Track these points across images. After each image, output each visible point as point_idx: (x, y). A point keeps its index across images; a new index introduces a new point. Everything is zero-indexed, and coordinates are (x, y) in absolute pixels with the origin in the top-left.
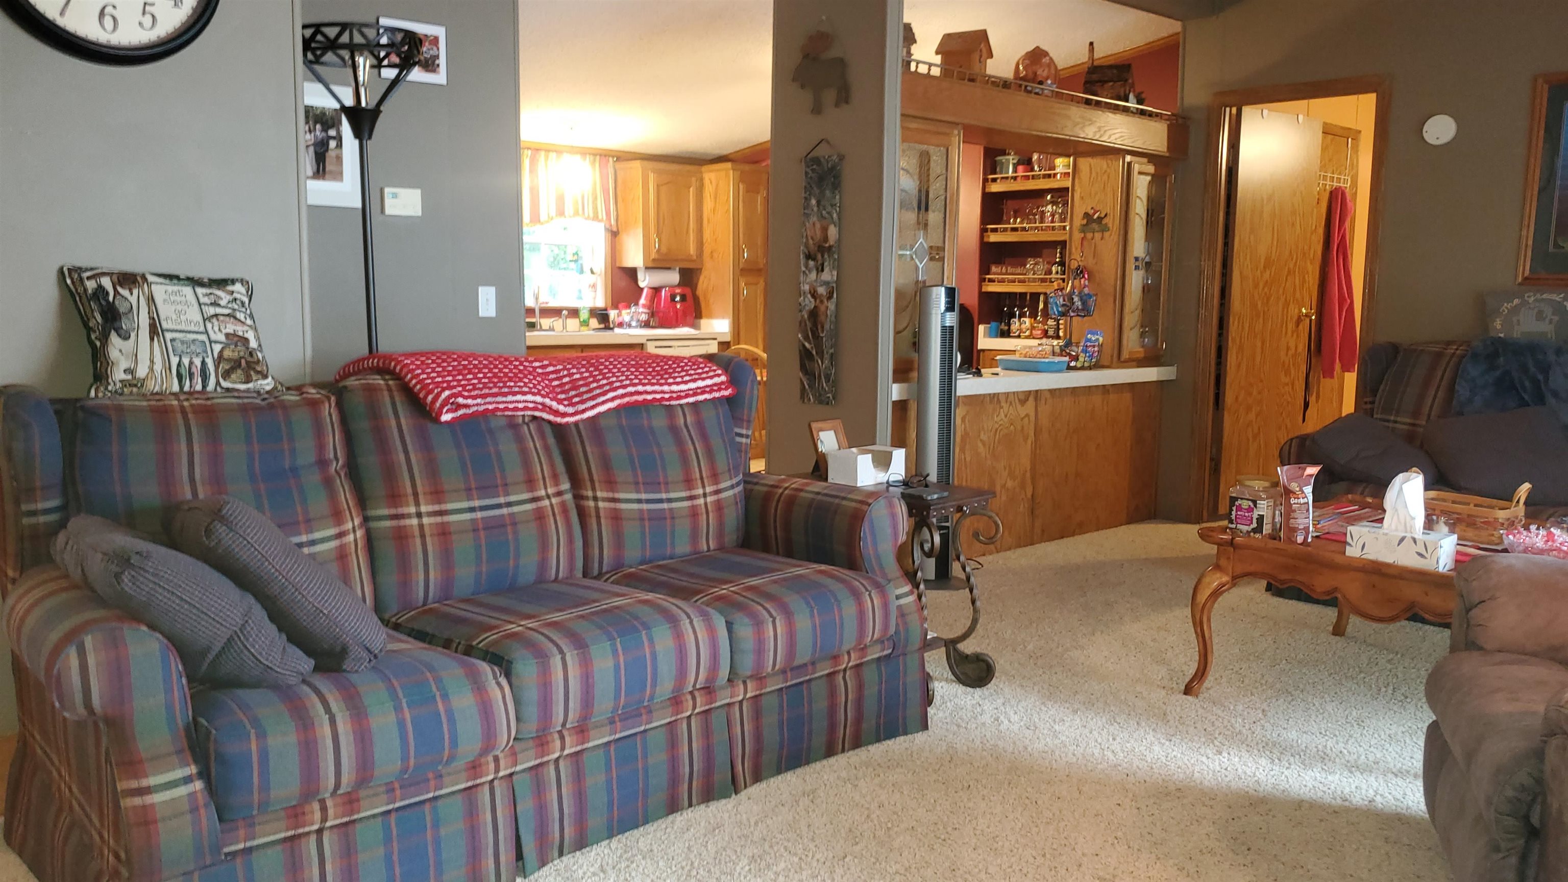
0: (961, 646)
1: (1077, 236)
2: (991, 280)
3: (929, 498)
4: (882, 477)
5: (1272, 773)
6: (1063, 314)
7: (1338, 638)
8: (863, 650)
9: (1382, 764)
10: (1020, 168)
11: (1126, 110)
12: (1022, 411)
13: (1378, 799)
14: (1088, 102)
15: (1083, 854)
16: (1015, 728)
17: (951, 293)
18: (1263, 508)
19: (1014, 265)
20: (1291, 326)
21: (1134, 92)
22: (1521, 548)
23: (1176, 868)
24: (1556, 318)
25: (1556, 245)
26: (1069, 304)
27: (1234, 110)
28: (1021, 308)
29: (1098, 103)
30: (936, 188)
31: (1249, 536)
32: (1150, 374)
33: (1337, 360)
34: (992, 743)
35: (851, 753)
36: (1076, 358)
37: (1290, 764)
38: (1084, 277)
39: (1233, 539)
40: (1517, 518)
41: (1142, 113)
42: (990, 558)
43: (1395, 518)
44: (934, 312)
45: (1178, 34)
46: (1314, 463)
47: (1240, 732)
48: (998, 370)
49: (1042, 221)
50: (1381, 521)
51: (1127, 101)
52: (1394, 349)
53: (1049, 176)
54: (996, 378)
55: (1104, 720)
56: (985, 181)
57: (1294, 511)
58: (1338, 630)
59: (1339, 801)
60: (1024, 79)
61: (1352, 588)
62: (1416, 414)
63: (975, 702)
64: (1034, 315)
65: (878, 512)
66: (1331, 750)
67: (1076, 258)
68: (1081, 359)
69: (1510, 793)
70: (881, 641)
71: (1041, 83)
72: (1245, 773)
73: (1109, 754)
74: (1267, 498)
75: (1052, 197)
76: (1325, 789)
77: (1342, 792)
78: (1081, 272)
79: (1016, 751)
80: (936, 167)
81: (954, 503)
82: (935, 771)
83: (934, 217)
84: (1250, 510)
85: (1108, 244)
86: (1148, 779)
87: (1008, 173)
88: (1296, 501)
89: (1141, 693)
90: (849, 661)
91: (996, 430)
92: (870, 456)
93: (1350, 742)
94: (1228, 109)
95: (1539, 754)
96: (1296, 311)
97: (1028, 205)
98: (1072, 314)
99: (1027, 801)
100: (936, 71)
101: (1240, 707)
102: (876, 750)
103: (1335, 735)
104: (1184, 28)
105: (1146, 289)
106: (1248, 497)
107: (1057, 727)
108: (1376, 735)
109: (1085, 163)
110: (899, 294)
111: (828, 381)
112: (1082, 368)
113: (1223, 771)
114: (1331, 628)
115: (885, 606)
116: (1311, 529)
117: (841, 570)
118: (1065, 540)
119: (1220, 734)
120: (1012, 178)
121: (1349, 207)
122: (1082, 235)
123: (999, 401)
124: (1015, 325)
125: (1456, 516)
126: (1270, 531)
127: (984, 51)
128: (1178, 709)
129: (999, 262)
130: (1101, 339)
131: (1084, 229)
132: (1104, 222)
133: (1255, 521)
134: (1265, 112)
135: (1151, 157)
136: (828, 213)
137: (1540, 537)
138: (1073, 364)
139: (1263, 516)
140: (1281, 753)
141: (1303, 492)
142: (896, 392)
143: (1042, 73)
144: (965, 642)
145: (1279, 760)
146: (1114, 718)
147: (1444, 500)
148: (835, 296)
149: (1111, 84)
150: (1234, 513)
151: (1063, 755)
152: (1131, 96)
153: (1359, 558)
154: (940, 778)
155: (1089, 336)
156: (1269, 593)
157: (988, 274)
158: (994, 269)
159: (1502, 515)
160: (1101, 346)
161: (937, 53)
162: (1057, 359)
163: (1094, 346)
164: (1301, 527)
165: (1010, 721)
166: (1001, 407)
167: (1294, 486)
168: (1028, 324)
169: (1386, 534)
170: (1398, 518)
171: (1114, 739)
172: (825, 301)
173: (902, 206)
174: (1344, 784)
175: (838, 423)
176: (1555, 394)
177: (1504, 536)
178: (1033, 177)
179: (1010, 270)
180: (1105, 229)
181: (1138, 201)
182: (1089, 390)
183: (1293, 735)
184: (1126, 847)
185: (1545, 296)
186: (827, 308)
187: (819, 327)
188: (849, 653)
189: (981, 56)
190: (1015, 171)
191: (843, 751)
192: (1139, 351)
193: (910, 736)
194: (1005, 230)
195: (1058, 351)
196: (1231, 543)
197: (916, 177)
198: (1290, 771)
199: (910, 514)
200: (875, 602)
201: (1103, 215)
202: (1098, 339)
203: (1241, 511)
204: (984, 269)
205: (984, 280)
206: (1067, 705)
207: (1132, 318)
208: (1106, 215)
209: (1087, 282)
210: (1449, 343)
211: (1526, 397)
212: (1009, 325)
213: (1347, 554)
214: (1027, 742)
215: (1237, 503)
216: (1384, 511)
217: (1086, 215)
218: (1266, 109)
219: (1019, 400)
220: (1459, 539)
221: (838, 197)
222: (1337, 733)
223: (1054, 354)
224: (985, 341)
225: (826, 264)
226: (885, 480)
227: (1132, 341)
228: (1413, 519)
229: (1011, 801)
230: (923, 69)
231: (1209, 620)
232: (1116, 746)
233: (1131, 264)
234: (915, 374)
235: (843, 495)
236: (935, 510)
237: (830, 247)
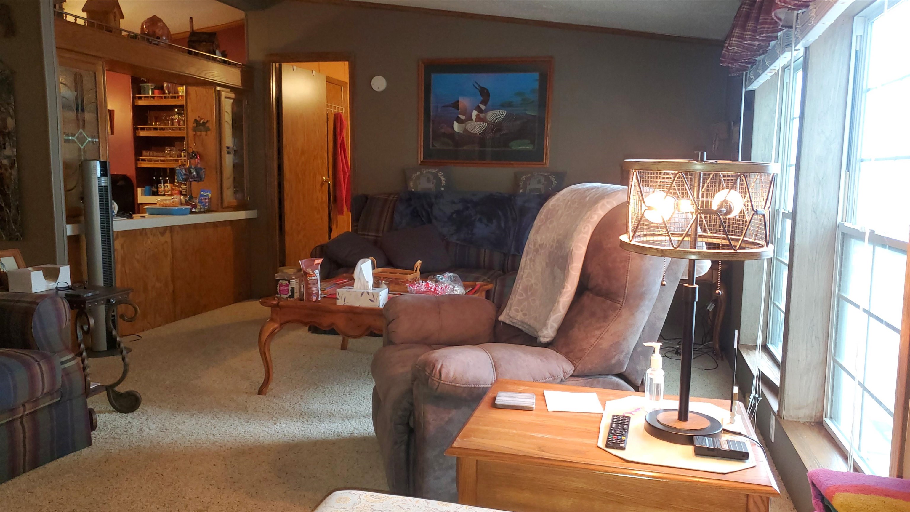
0: (116, 389)
1: (191, 133)
2: (143, 160)
3: (85, 296)
4: (52, 285)
5: (303, 429)
6: (186, 180)
7: (343, 351)
8: (36, 401)
9: (359, 412)
10: (156, 91)
11: (214, 59)
12: (162, 239)
13: (356, 431)
14: (190, 53)
15: (190, 499)
16: (153, 433)
17: (104, 165)
18: (294, 284)
19: (157, 151)
20: (318, 187)
21: (219, 50)
22: (415, 292)
23: (245, 494)
24: (435, 181)
25: (433, 146)
26: (188, 174)
27: (277, 65)
28: (164, 177)
29: (196, 54)
30: (88, 98)
31: (287, 300)
32: (241, 215)
33: (345, 205)
34: (136, 444)
35: (31, 472)
36: (195, 207)
37: (312, 422)
38: (197, 158)
39: (278, 303)
40: (416, 278)
41: (225, 62)
42: (147, 332)
43: (359, 283)
44: (93, 177)
45: (243, 20)
46: (320, 257)
47: (288, 410)
48: (146, 215)
49: (173, 125)
50: (352, 285)
51: (215, 54)
52: (366, 198)
53: (175, 97)
54: (143, 219)
55: (210, 417)
56: (134, 98)
57: (310, 284)
58: (344, 347)
59: (336, 437)
60: (147, 34)
61: (340, 322)
62: (377, 231)
63: (127, 422)
64: (172, 182)
65: (45, 307)
66: (335, 410)
67: (192, 145)
68: (198, 207)
69: (400, 413)
70: (50, 393)
71: (158, 38)
72: (288, 432)
73: (211, 437)
74: (295, 279)
75: (178, 110)
76: (330, 432)
77: (338, 432)
78: (195, 155)
79: (152, 447)
80: (87, 83)
81: (105, 297)
82: (94, 470)
83: (89, 116)
84: (287, 286)
85: (210, 139)
86: (232, 447)
87: (149, 93)
88: (311, 278)
89: (233, 398)
90: (25, 411)
91: (146, 252)
92: (41, 271)
93: (344, 405)
94: (274, 64)
95: (411, 391)
96: (321, 178)
97: (163, 115)
98: (191, 180)
99: (156, 475)
100: (80, 22)
101: (289, 396)
102: (51, 466)
103: (337, 402)
104: (246, 15)
105: (235, 166)
106: (286, 278)
107: (180, 427)
108: (357, 398)
109: (193, 90)
110: (67, 166)
111: (16, 224)
112: (200, 212)
113: (276, 433)
114: (340, 347)
115: (52, 370)
116: (320, 293)
117: (16, 350)
118: (196, 316)
119: (276, 413)
120: (152, 97)
121: (344, 123)
122: (194, 133)
123: (146, 234)
124: (161, 188)
125: (390, 280)
126: (298, 296)
127: (117, 13)
128: (254, 403)
129: (148, 149)
130: (210, 195)
131: (195, 129)
132: (207, 125)
133: (290, 291)
134: (295, 68)
135: (233, 89)
136: (5, 109)
137: (423, 286)
138: (194, 210)
139: (294, 288)
140: (308, 417)
141: (314, 273)
142: (69, 230)
143: (159, 32)
144: (120, 386)
145: (307, 421)
146: (216, 415)
147: (386, 272)
148: (16, 165)
149: (204, 43)
150: (278, 288)
151: (182, 443)
152: (217, 52)
153: (343, 306)
154: (98, 474)
155: (202, 193)
156: (310, 332)
157: (141, 156)
158: (144, 153)
159: (410, 277)
160: (210, 199)
161: (84, 10)
162: (184, 207)
163: (206, 199)
164: (314, 292)
165: (150, 429)
166: (148, 238)
167: (309, 270)
168: (169, 187)
169: (355, 291)
170: (361, 283)
171: (215, 428)
172: (9, 169)
173: (64, 107)
174: (340, 427)
175: (16, 251)
176: (436, 218)
177: (408, 287)
178: (165, 97)
179: (155, 154)
180: (207, 129)
181: (226, 114)
182: (205, 225)
183: (316, 406)
184: (216, 488)
185: (430, 170)
186: (11, 174)
187: (6, 187)
188: (24, 406)
189: (115, 17)
190: (153, 93)
191: (24, 472)
192: (234, 202)
193: (78, 452)
194: (150, 129)
195: (184, 202)
196: (277, 305)
197: (73, 89)
198: (312, 426)
199: (72, 307)
200: (44, 369)
201: (205, 121)
202: (207, 195)
203: (282, 287)
204: (138, 153)
205: (138, 160)
206: (188, 413)
207: (228, 182)
208: (208, 121)
209: (199, 161)
210: (390, 194)
211: (423, 219)
212: (157, 188)
213: (337, 304)
214: (160, 439)
215: (280, 283)
216: (354, 279)
217: (196, 121)
218: (295, 65)
219: (160, 232)
220: (389, 291)
221: (12, 98)
222: (338, 401)
223: (181, 204)
224: (142, 198)
225: (7, 144)
226: (55, 287)
227: (229, 196)
228: (367, 282)
229: (145, 478)
230: (70, 19)
231: (269, 350)
232: (215, 432)
233: (225, 151)
234: (83, 218)
235: (17, 299)
236: (90, 303)
237: (9, 133)
